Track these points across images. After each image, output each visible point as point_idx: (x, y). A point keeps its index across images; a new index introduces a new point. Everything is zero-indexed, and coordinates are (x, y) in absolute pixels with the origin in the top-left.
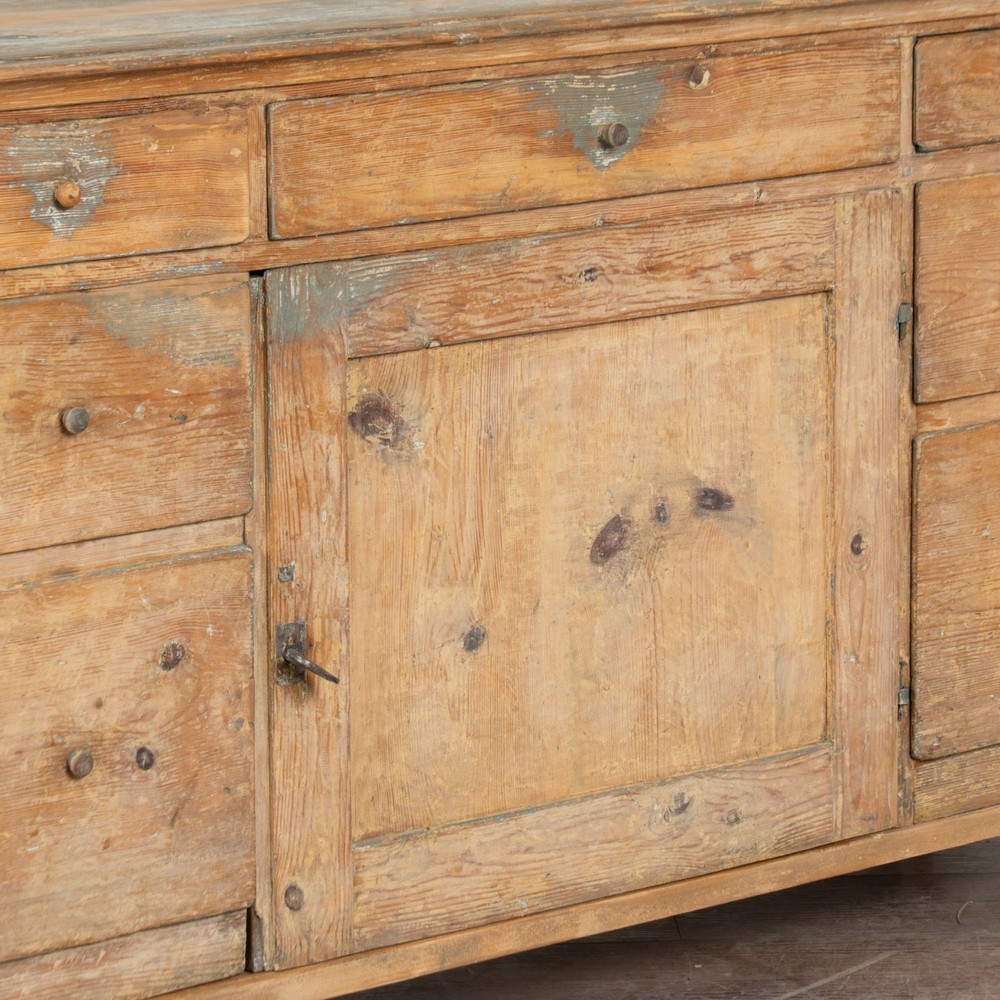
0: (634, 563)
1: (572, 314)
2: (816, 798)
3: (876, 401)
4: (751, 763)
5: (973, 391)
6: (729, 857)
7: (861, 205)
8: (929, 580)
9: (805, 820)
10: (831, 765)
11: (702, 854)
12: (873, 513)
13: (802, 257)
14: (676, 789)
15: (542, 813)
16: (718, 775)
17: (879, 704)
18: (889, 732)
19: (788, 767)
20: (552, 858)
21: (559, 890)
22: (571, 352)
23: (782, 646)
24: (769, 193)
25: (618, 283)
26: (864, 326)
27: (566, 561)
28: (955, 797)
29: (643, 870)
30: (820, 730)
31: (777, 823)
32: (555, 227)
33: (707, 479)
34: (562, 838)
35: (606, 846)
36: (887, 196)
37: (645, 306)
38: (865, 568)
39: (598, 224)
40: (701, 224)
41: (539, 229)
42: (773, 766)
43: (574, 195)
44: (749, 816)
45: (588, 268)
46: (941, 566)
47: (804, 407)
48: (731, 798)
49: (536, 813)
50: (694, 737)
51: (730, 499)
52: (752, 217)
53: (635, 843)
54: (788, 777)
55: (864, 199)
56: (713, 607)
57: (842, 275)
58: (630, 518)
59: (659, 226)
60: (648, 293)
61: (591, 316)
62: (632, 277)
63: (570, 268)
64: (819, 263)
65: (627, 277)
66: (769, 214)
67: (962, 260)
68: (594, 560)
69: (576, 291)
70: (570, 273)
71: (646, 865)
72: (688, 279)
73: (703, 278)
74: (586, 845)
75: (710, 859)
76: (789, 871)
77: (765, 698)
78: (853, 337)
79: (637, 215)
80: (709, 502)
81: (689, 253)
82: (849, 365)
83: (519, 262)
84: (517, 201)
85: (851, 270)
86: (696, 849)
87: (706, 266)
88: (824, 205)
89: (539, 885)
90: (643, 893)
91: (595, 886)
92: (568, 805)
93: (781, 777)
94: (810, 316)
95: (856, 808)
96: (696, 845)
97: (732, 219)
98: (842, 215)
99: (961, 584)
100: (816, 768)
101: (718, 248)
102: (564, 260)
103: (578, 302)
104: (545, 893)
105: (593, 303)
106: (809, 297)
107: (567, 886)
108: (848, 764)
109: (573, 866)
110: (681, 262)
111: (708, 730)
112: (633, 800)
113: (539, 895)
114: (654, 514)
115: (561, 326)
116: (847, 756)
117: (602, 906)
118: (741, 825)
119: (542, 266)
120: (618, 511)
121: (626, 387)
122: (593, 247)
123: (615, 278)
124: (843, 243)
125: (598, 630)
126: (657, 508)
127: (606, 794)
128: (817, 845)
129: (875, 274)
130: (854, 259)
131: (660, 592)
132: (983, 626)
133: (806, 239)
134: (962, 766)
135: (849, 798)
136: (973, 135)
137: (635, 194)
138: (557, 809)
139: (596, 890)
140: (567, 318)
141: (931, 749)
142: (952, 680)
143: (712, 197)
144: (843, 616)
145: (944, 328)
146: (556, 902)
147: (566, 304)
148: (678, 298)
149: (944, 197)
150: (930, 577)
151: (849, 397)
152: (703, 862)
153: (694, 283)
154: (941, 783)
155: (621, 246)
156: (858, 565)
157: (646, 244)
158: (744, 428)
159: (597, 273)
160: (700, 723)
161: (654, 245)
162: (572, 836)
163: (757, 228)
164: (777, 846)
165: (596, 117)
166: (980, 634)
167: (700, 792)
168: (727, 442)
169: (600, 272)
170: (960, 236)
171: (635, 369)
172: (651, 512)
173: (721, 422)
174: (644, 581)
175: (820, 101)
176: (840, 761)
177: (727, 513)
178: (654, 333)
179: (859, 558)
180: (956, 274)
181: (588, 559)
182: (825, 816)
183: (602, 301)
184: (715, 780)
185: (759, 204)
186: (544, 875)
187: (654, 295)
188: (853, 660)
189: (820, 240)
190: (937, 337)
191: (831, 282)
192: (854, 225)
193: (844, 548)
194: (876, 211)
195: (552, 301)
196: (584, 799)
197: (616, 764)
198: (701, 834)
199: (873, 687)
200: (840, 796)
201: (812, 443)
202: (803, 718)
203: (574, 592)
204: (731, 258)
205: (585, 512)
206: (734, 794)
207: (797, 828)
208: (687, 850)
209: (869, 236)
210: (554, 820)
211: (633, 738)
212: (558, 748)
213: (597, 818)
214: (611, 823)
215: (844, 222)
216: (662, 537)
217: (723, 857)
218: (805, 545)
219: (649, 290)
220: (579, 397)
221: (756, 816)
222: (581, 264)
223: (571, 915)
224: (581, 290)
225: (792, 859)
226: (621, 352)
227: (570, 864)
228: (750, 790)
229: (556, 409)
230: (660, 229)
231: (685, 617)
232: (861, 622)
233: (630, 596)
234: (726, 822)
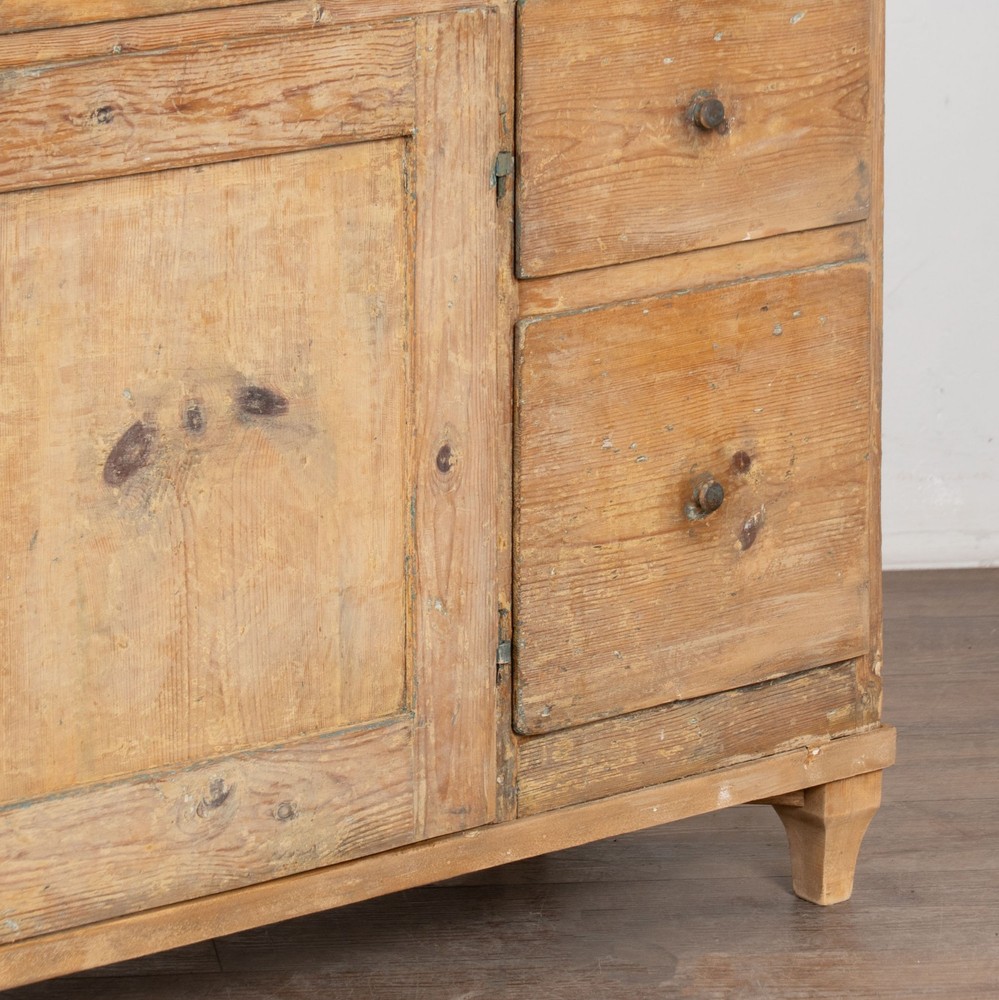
0: (160, 483)
1: (81, 165)
2: (392, 785)
3: (468, 276)
4: (309, 741)
5: (592, 263)
6: (280, 862)
7: (449, 28)
8: (536, 504)
10: (411, 743)
11: (245, 858)
12: (464, 419)
13: (373, 93)
14: (213, 775)
15: (40, 807)
16: (266, 756)
17: (472, 664)
18: (485, 698)
19: (356, 745)
20: (51, 866)
21: (60, 907)
22: (80, 213)
23: (348, 589)
24: (333, 12)
25: (140, 125)
26: (452, 180)
27: (72, 481)
28: (570, 783)
29: (170, 881)
30: (396, 698)
31: (342, 818)
32: (60, 54)
33: (254, 376)
34: (65, 840)
35: (122, 849)
36: (481, 16)
37: (175, 155)
38: (454, 488)
39: (115, 50)
40: (246, 51)
41: (39, 57)
42: (337, 744)
44: (305, 809)
45: (102, 106)
46: (551, 486)
47: (377, 284)
48: (283, 786)
49: (33, 807)
50: (236, 708)
51: (282, 401)
52: (310, 42)
53: (159, 845)
54: (355, 759)
55: (452, 21)
56: (261, 539)
57: (425, 115)
58: (155, 426)
59: (193, 54)
60: (178, 138)
61: (104, 168)
62: (158, 118)
63: (79, 106)
64: (395, 100)
65: (152, 118)
66: (332, 39)
67: (576, 97)
68: (108, 479)
69: (86, 136)
70: (78, 113)
71: (174, 874)
72: (230, 120)
73: (248, 120)
74: (96, 848)
75: (255, 865)
76: (358, 881)
77: (327, 657)
78: (440, 195)
79: (164, 38)
80: (255, 405)
81: (230, 87)
82: (434, 230)
83: (13, 98)
84: (12, 21)
85: (436, 110)
86: (237, 853)
87: (252, 103)
88: (402, 28)
89: (35, 901)
90: (170, 911)
91: (108, 902)
92: (73, 796)
93: (347, 759)
94: (384, 168)
95: (444, 799)
96: (238, 848)
97: (285, 45)
98: (423, 41)
99: (577, 509)
100: (393, 746)
101: (267, 81)
102: (72, 96)
103: (89, 150)
104: (42, 912)
105: (109, 150)
106: (383, 144)
107: (72, 902)
108: (432, 741)
109: (80, 876)
110: (220, 98)
111: (254, 698)
112: (157, 790)
113: (35, 914)
114: (187, 420)
115: (68, 180)
116: (432, 730)
117: (116, 928)
118: (295, 821)
119: (44, 104)
120: (139, 416)
121: (150, 258)
122: (108, 79)
123: (136, 119)
124: (426, 75)
125: (113, 569)
126: (189, 413)
127: (123, 781)
128: (394, 846)
129: (466, 114)
130: (439, 96)
131: (194, 522)
132: (605, 563)
133: (378, 70)
134: (579, 743)
135: (435, 785)
137: (161, 12)
138: (59, 802)
139: (108, 907)
140: (74, 170)
141: (539, 721)
142: (565, 633)
143: (260, 17)
144: (426, 550)
145: (553, 183)
146: (58, 923)
147: (75, 152)
148: (217, 144)
149: (553, 18)
150: (537, 500)
151: (433, 271)
152: (246, 869)
153: (237, 126)
154: (552, 766)
155: (143, 78)
156: (445, 486)
157: (176, 76)
158: (301, 311)
159: (113, 113)
160: (244, 689)
161: (186, 77)
162: (79, 836)
163: (317, 55)
164: (342, 848)
166: (600, 574)
167: (243, 778)
168: (279, 328)
169: (118, 111)
170: (573, 66)
171: (161, 235)
172: (182, 418)
173: (271, 303)
174: (172, 506)
176: (423, 737)
177: (279, 419)
178: (185, 189)
179: (447, 476)
180: (568, 115)
181: (100, 478)
182: (404, 808)
183: (120, 148)
184: (262, 762)
185: (319, 26)
186: (41, 888)
187: (186, 140)
188: (439, 606)
189: (397, 72)
190: (545, 195)
191: (410, 125)
192: (439, 52)
193: (428, 463)
194: (467, 36)
195: (55, 148)
196: (94, 788)
197: (135, 743)
198: (245, 833)
199: (464, 642)
200: (423, 783)
201: (388, 329)
202: (377, 682)
203: (82, 521)
204: (283, 94)
205: (96, 417)
206: (287, 782)
207: (368, 824)
208: (226, 854)
209: (458, 66)
210: (53, 816)
211: (158, 709)
212: (61, 723)
213: (111, 814)
214: (129, 820)
215: (427, 49)
216: (196, 450)
217: (272, 863)
218: (378, 459)
219: (180, 134)
220: (90, 271)
221: (315, 809)
222: (93, 101)
223: (76, 940)
224: (94, 135)
225: (361, 864)
226: (144, 213)
227: (76, 872)
228: (307, 775)
229: (61, 286)
230: (195, 57)
231: (225, 553)
232: (450, 559)
233: (154, 526)
234: (277, 817)
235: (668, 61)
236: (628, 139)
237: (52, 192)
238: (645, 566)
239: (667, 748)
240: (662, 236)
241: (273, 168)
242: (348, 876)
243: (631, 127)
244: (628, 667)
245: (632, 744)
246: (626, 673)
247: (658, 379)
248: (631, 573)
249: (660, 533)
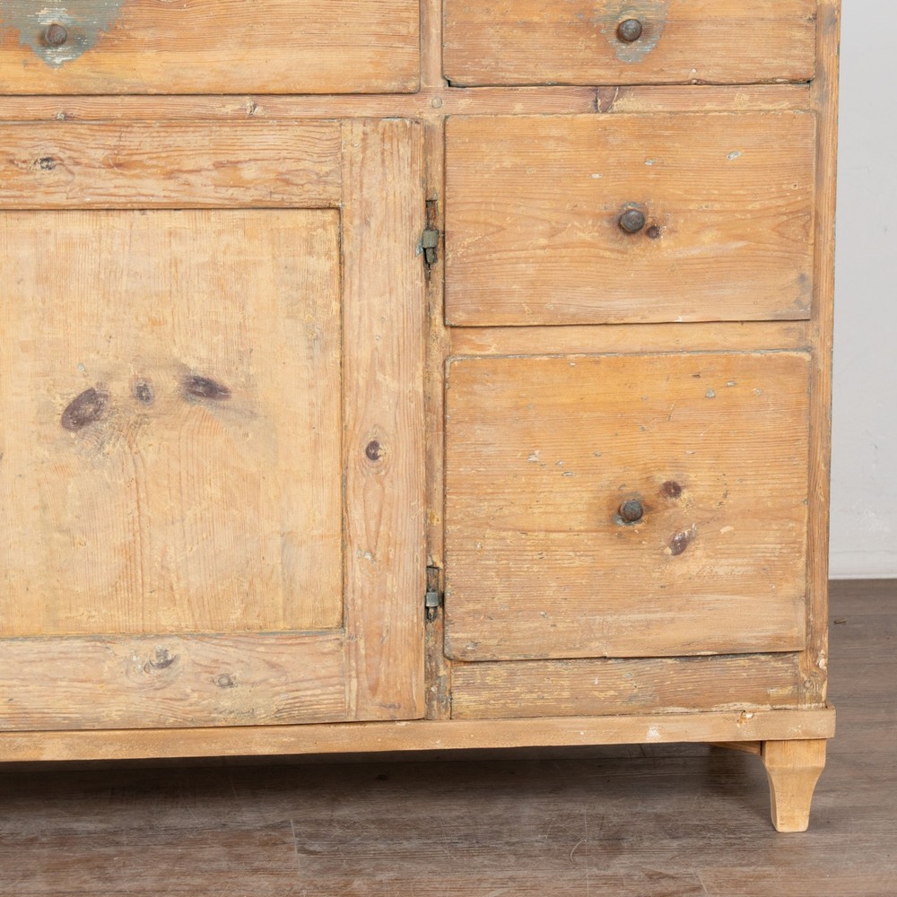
0: (112, 434)
1: (28, 197)
2: (325, 678)
3: (395, 319)
4: (249, 634)
5: (517, 322)
6: (221, 716)
7: (373, 131)
8: (461, 493)
9: (311, 696)
10: (343, 651)
11: (189, 708)
12: (392, 423)
13: (301, 173)
14: (159, 645)
15: (3, 644)
16: (207, 639)
17: (400, 602)
18: (413, 630)
19: (291, 645)
20: (15, 686)
21: (23, 715)
22: (34, 233)
23: (289, 533)
24: (265, 108)
25: (80, 174)
26: (377, 246)
27: (33, 422)
28: (503, 701)
29: (120, 713)
30: (337, 617)
31: (278, 693)
32: (8, 115)
33: (198, 368)
34: (27, 670)
35: (76, 684)
36: (406, 126)
37: (114, 199)
38: (383, 473)
39: (59, 117)
40: (177, 129)
42: (273, 641)
43: (22, 88)
44: (242, 683)
45: (45, 157)
46: (476, 482)
47: (314, 315)
48: (224, 663)
50: (186, 602)
51: (225, 390)
52: (239, 128)
53: (111, 687)
54: (290, 654)
55: (377, 126)
56: (207, 486)
57: (351, 194)
58: (106, 393)
59: (127, 127)
60: (116, 187)
61: (49, 202)
62: (98, 171)
63: (24, 155)
64: (321, 180)
65: (91, 170)
66: (260, 128)
67: (501, 194)
68: (64, 423)
69: (31, 177)
70: (23, 159)
71: (124, 708)
72: (164, 179)
73: (181, 181)
74: (55, 680)
75: (198, 714)
76: (292, 739)
77: (270, 578)
78: (365, 255)
79: (104, 113)
80: (200, 389)
81: (163, 155)
82: (360, 280)
85: (361, 191)
86: (182, 703)
87: (185, 169)
88: (327, 126)
89: (1, 707)
90: (119, 733)
91: (65, 718)
92: (33, 641)
93: (283, 653)
94: (320, 230)
95: (374, 695)
96: (182, 700)
97: (214, 128)
98: (349, 138)
99: (503, 503)
100: (326, 650)
101: (199, 154)
102: (16, 146)
103: (33, 187)
104: (7, 716)
105: (52, 189)
106: (319, 212)
108: (363, 652)
109: (40, 696)
110: (154, 162)
111: (202, 597)
112: (107, 648)
113: (1, 716)
114: (136, 393)
115: (15, 207)
116: (362, 643)
117: (70, 736)
118: (234, 689)
120: (93, 384)
121: (99, 272)
122: (48, 137)
123: (76, 169)
124: (352, 165)
125: (70, 489)
126: (139, 388)
127: (78, 637)
128: (327, 721)
129: (391, 197)
130: (365, 180)
131: (144, 466)
132: (531, 546)
133: (305, 156)
134: (512, 674)
135: (365, 684)
136: (516, 76)
137: (93, 93)
138: (20, 643)
139: (65, 722)
140: (21, 200)
141: (464, 653)
142: (491, 591)
143: (195, 106)
144: (356, 514)
145: (478, 258)
146: (21, 726)
147: (21, 188)
148: (153, 196)
149: (476, 132)
150: (463, 491)
151: (361, 311)
152: (189, 716)
153: (171, 184)
154: (484, 686)
155: (82, 140)
156: (374, 470)
157: (112, 142)
158: (240, 326)
159: (55, 163)
160: (192, 591)
161: (121, 143)
162: (39, 669)
163: (245, 139)
164: (278, 715)
165: (45, 17)
166: (526, 553)
167: (182, 651)
168: (220, 337)
169: (59, 162)
170: (497, 171)
171: (109, 257)
172: (132, 390)
173: (214, 318)
174: (124, 452)
175: (318, 26)
176: (353, 648)
177: (222, 403)
178: (131, 226)
179: (375, 463)
180: (493, 207)
181: (58, 424)
182: (336, 696)
183: (63, 189)
184: (204, 644)
185: (251, 117)
186: (7, 699)
187: (123, 189)
188: (368, 557)
189: (323, 159)
190: (470, 265)
191: (338, 200)
192: (364, 149)
193: (357, 452)
194: (392, 139)
195: (3, 183)
196: (52, 638)
197: (94, 613)
198: (188, 691)
199: (392, 586)
200: (354, 682)
201: (325, 349)
202: (317, 603)
203: (43, 452)
204: (214, 165)
205: (54, 380)
206: (226, 660)
207: (303, 702)
208: (171, 702)
209: (383, 161)
210: (16, 652)
211: (114, 593)
212: (27, 589)
213: (67, 658)
214: (83, 665)
215: (352, 145)
216: (145, 415)
217: (213, 715)
218: (316, 444)
219: (118, 185)
220: (45, 275)
221: (253, 684)
222: (36, 152)
223: (34, 739)
224: (37, 177)
225: (296, 728)
226: (94, 239)
227: (36, 694)
228: (245, 659)
229: (19, 283)
230: (129, 129)
231: (174, 491)
232: (379, 524)
233: (108, 464)
234: (217, 684)
235: (597, 176)
236: (553, 233)
237: (8, 215)
238: (571, 553)
239: (601, 691)
240: (589, 309)
241: (213, 219)
242: (283, 735)
243: (558, 223)
244: (555, 626)
245: (566, 683)
246: (552, 629)
247: (585, 416)
248: (558, 557)
249: (587, 531)
